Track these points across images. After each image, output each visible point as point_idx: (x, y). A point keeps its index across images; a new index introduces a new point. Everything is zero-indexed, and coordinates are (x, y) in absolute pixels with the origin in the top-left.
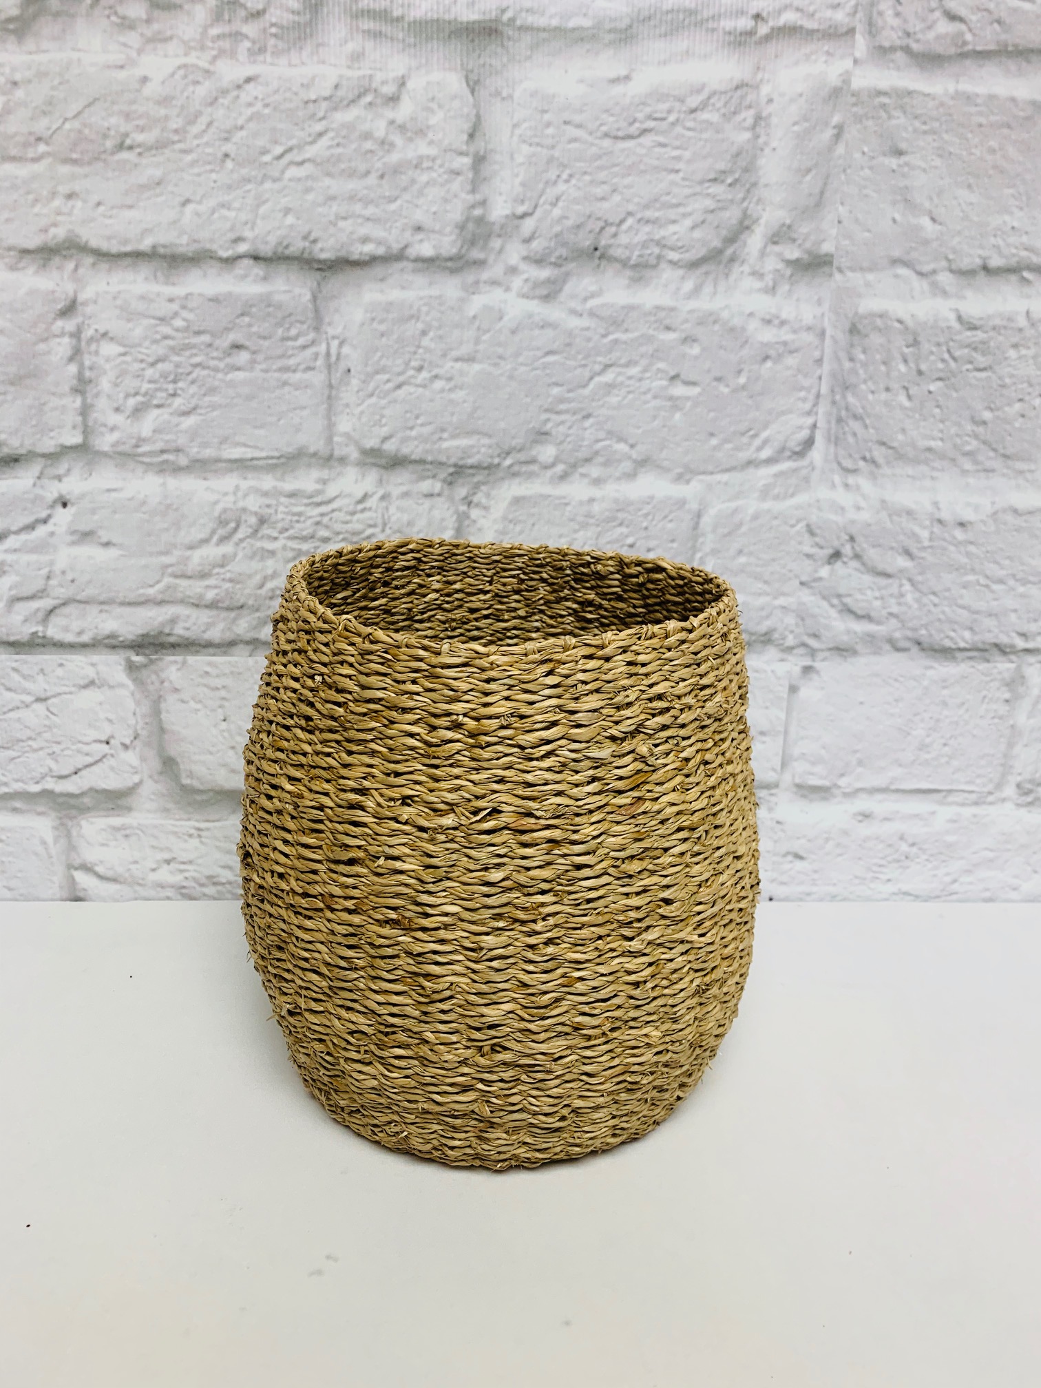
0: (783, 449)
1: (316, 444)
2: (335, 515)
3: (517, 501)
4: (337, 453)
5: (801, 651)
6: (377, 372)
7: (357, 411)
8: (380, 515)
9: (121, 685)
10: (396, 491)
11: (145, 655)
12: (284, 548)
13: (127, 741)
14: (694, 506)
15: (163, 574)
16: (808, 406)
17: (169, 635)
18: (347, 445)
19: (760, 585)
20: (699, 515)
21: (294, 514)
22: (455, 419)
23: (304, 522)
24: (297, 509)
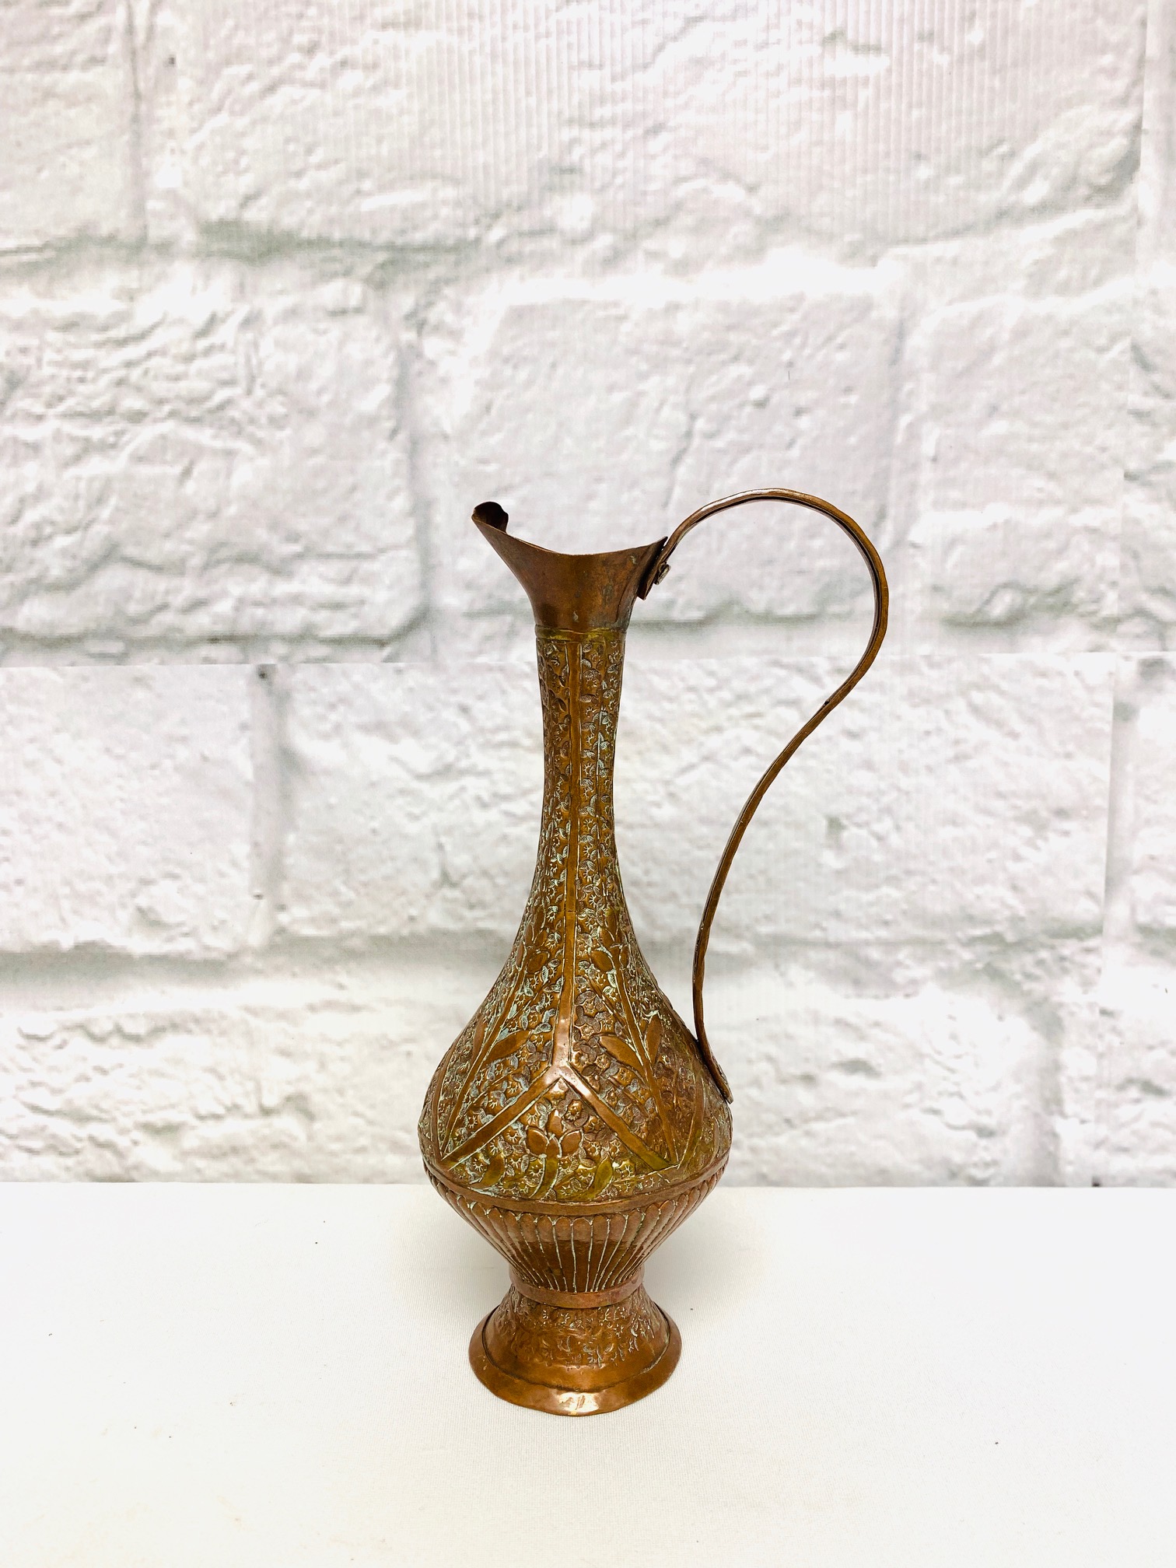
0: (1070, 183)
1: (114, 220)
2: (155, 362)
3: (519, 316)
4: (155, 234)
5: (1136, 626)
6: (228, 62)
7: (190, 144)
8: (242, 360)
10: (272, 308)
12: (57, 437)
14: (889, 313)
16: (1119, 86)
18: (172, 217)
19: (1039, 482)
20: (901, 332)
21: (75, 366)
22: (385, 150)
23: (94, 380)
24: (79, 355)
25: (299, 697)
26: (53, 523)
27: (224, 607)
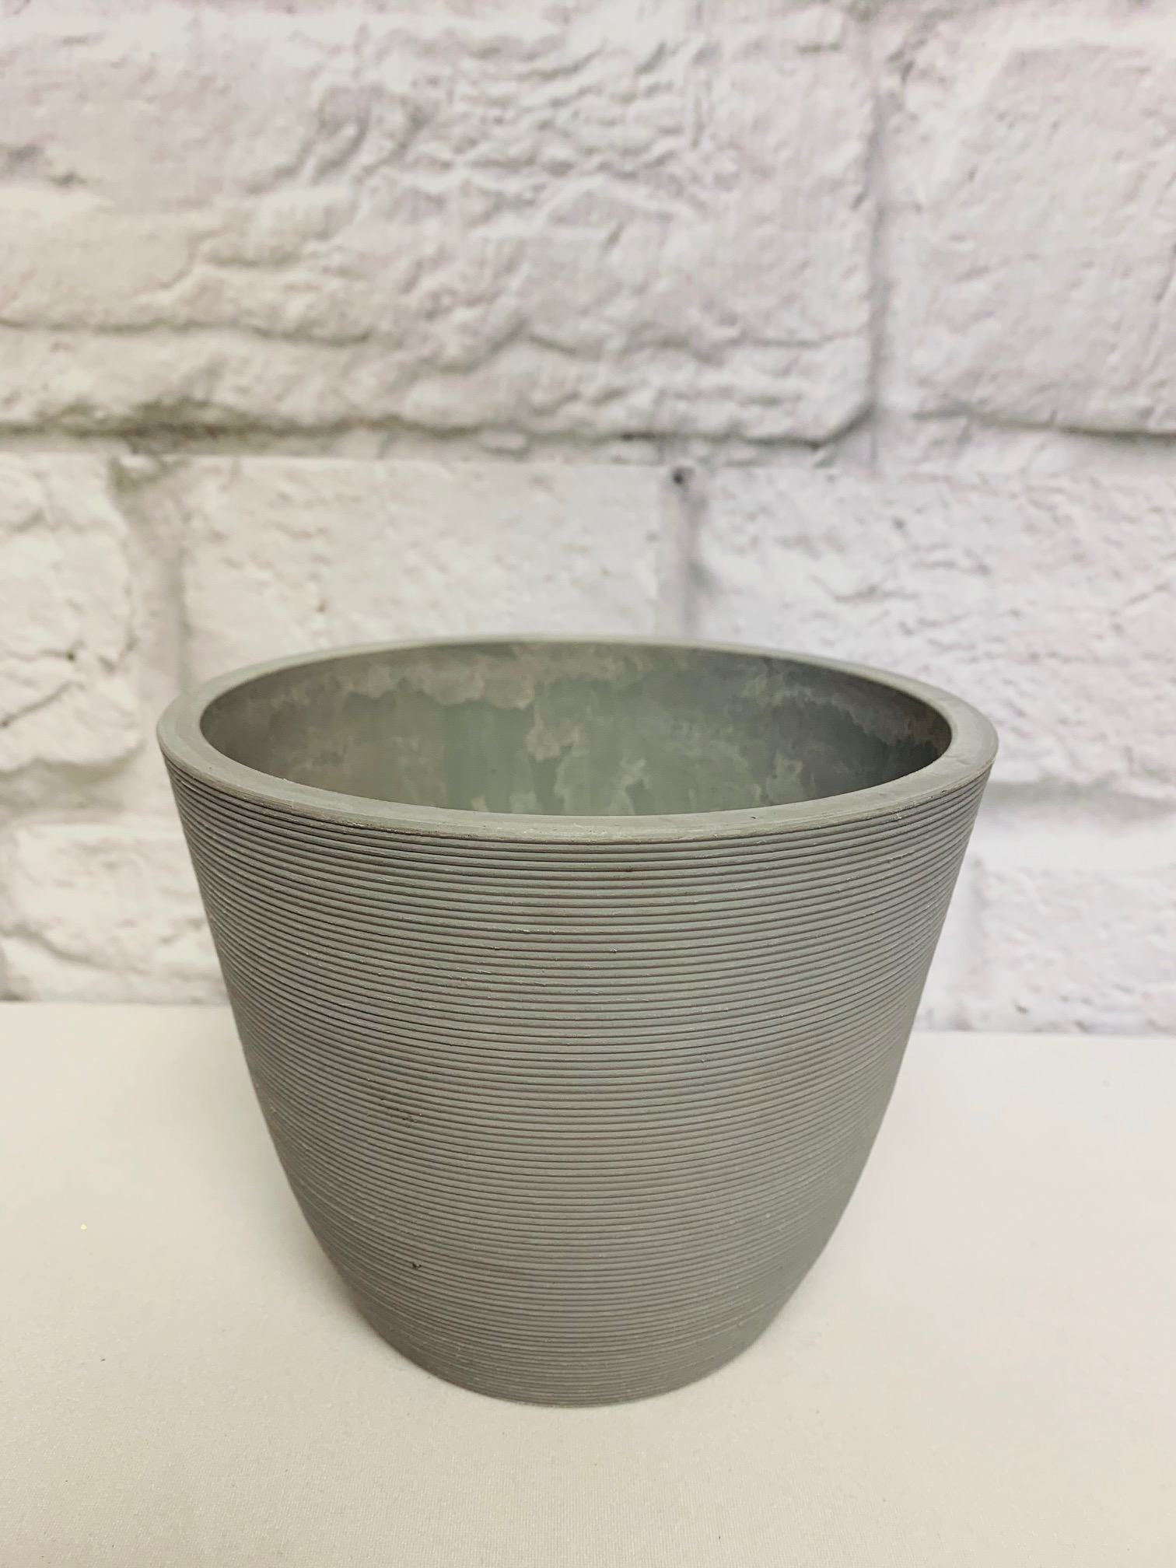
2: (589, 101)
8: (690, 103)
9: (100, 525)
10: (733, 39)
11: (151, 453)
12: (466, 189)
13: (112, 653)
15: (192, 257)
17: (204, 404)
21: (493, 103)
23: (514, 122)
24: (497, 90)
25: (717, 506)
26: (452, 293)
27: (642, 399)
